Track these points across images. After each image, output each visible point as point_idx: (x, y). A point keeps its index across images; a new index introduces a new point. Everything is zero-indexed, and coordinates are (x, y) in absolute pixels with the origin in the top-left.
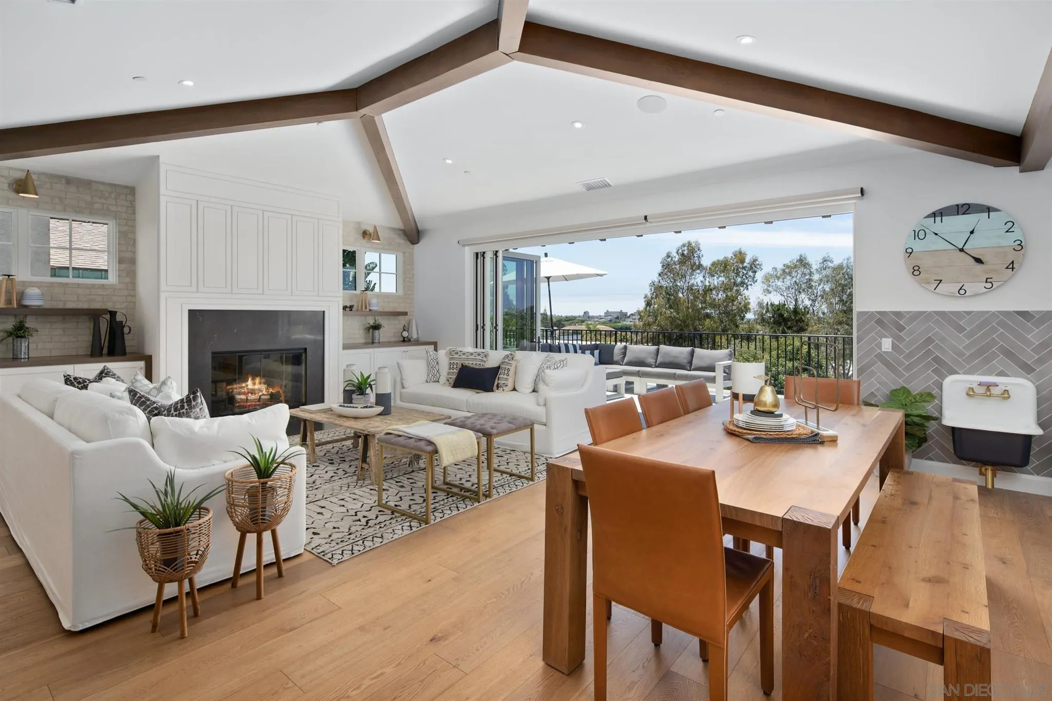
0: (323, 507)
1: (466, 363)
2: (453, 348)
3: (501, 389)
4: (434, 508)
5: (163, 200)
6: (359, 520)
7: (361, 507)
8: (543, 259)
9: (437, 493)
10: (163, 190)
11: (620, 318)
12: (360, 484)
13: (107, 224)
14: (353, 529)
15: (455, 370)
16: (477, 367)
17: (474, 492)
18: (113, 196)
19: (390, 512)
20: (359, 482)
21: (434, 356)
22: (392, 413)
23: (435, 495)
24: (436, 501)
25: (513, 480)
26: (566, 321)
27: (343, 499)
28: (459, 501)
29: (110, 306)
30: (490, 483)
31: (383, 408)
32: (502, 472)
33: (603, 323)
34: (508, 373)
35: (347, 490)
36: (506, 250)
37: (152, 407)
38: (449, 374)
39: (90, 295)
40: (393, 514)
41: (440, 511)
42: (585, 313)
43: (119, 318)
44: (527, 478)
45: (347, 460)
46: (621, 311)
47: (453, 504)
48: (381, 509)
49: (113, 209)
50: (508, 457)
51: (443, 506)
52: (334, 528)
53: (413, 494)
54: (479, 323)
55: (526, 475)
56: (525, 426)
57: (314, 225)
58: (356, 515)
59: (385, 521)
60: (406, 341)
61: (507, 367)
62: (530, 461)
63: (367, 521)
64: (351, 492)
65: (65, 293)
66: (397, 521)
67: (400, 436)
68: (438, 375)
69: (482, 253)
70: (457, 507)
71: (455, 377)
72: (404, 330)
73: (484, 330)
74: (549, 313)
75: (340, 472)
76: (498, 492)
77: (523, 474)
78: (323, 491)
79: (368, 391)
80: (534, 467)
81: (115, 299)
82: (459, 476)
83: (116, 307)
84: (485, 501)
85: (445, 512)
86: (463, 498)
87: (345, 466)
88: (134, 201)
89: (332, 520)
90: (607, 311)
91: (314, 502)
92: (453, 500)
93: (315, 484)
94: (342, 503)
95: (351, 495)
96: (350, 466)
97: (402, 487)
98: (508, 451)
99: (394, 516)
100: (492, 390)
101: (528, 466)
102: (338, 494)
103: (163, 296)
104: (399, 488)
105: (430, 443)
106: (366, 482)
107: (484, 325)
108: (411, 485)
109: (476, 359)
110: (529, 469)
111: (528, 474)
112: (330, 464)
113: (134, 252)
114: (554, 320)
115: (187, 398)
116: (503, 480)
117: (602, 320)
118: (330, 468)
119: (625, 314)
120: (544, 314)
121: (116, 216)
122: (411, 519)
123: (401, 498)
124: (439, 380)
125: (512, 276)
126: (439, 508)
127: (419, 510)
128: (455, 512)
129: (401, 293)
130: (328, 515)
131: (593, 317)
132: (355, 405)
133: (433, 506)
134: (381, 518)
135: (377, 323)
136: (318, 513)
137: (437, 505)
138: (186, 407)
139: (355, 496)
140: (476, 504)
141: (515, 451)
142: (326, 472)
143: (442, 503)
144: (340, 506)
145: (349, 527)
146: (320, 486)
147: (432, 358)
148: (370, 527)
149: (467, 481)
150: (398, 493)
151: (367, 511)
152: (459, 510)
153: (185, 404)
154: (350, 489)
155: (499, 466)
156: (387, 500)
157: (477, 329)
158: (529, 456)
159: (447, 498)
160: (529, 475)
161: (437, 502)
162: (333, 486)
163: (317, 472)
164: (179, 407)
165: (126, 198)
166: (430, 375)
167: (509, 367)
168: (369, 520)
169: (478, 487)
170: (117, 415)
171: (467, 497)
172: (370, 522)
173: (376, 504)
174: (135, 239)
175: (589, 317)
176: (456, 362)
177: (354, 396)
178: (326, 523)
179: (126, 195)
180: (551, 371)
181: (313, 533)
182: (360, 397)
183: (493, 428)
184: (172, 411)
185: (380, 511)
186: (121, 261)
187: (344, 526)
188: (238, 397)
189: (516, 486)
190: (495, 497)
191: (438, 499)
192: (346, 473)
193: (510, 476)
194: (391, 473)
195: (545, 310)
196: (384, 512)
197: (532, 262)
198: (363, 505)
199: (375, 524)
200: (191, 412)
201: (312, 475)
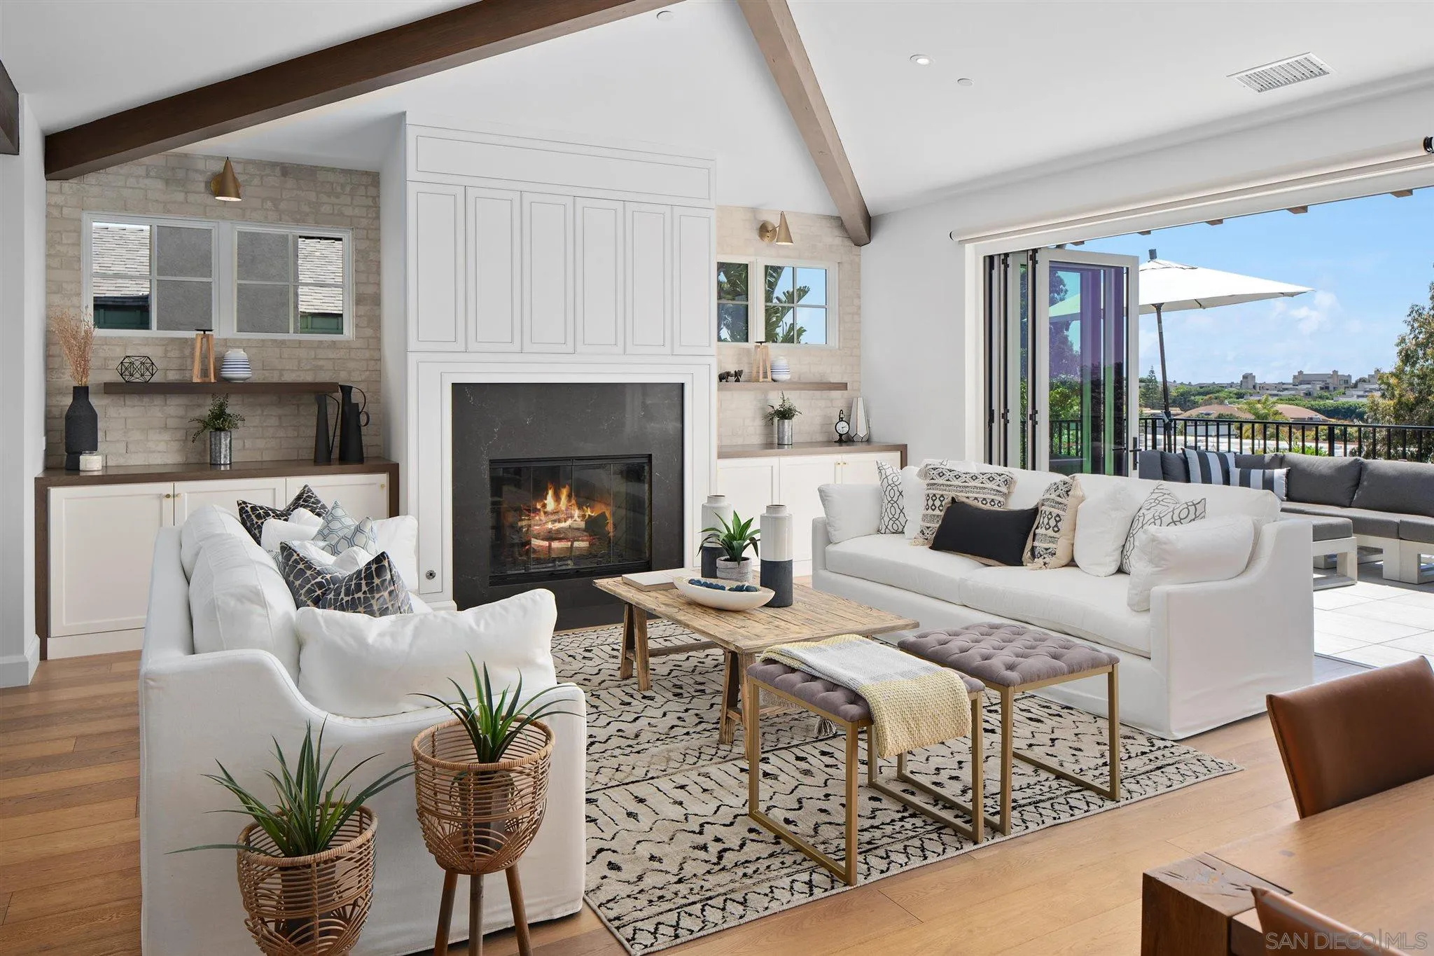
0: (641, 801)
1: (961, 497)
2: (935, 462)
3: (1040, 561)
4: (869, 843)
5: (412, 189)
6: (704, 848)
7: (716, 812)
8: (1145, 265)
9: (880, 800)
10: (411, 174)
11: (1331, 388)
12: (725, 753)
13: (340, 240)
14: (689, 869)
15: (937, 512)
16: (988, 507)
17: (965, 811)
18: (348, 189)
19: (770, 836)
20: (722, 747)
21: (895, 479)
22: (795, 605)
23: (876, 804)
24: (876, 822)
25: (1065, 790)
26: (1199, 394)
27: (682, 787)
28: (928, 832)
29: (342, 379)
30: (1003, 792)
31: (772, 594)
32: (1038, 766)
33: (1290, 400)
34: (1056, 526)
35: (695, 764)
36: (1058, 246)
37: (313, 582)
38: (925, 517)
39: (315, 358)
40: (778, 843)
41: (882, 852)
42: (1245, 377)
43: (356, 398)
44: (1099, 792)
45: (707, 692)
46: (1335, 372)
47: (913, 837)
48: (754, 825)
49: (348, 211)
50: (1055, 724)
51: (891, 840)
52: (652, 858)
53: (827, 796)
54: (995, 407)
55: (1097, 783)
56: (1094, 665)
57: (664, 218)
58: (701, 833)
59: (758, 859)
60: (845, 440)
61: (1055, 511)
62: (1108, 742)
63: (720, 852)
64: (703, 770)
65: (281, 357)
66: (783, 863)
67: (793, 670)
68: (902, 520)
69: (1002, 257)
70: (923, 849)
71: (938, 525)
72: (841, 420)
73: (1006, 422)
74: (1159, 378)
75: (690, 719)
76: (1024, 821)
77: (1087, 779)
78: (649, 759)
79: (749, 552)
80: (1117, 759)
81: (351, 365)
82: (935, 762)
83: (352, 379)
84: (991, 842)
85: (893, 857)
86: (938, 825)
87: (701, 704)
88: (379, 197)
89: (651, 836)
90: (1300, 373)
91: (627, 784)
92: (915, 827)
93: (640, 739)
94: (680, 795)
95: (701, 780)
96: (712, 705)
97: (807, 773)
98: (1055, 709)
99: (777, 849)
100: (1018, 562)
101: (1102, 756)
102: (678, 771)
103: (412, 359)
104: (799, 776)
105: (855, 697)
106: (735, 750)
107: (1006, 410)
108: (828, 770)
109: (985, 488)
110: (1105, 764)
111: (1102, 780)
112: (675, 695)
113: (378, 284)
114: (1173, 393)
115: (366, 569)
116: (1038, 787)
117: (1286, 393)
118: (675, 706)
119: (1346, 380)
120: (1150, 381)
121: (352, 224)
122: (813, 863)
123: (800, 801)
124: (905, 530)
125: (1071, 304)
126: (880, 843)
127: (835, 843)
128: (916, 862)
129: (834, 342)
130: (646, 819)
131: (1264, 387)
132: (720, 582)
133: (867, 836)
134: (752, 850)
135: (787, 405)
136: (630, 814)
137: (878, 833)
138: (364, 588)
139: (708, 784)
140: (969, 847)
141: (1071, 708)
142: (665, 715)
143: (888, 830)
144: (675, 802)
145: (680, 860)
146: (647, 746)
147: (890, 482)
148: (723, 869)
149: (951, 778)
150: (796, 787)
151: (724, 825)
152: (925, 858)
153: (363, 582)
154: (701, 763)
155: (1030, 745)
156: (772, 803)
157: (991, 420)
158: (1104, 725)
159: (902, 819)
160: (1102, 783)
161: (877, 827)
162: (669, 751)
163: (649, 712)
164: (353, 587)
165: (366, 193)
166: (886, 519)
167: (1061, 513)
168: (725, 850)
169: (974, 800)
170: (232, 603)
171: (947, 824)
172: (726, 855)
173: (746, 810)
174: (379, 262)
175: (1254, 387)
176: (941, 493)
177: (720, 563)
178: (639, 842)
179: (366, 187)
180: (1164, 528)
181: (610, 863)
182: (730, 564)
183: (1011, 667)
184: (342, 595)
185: (751, 830)
186: (359, 300)
187: (672, 855)
188: (536, 543)
189: (1071, 808)
190: (1015, 832)
191: (881, 818)
192: (700, 722)
193: (1057, 778)
194: (789, 734)
195: (1153, 372)
196: (759, 833)
197: (1119, 271)
198: (718, 807)
199: (736, 865)
200: (373, 598)
201: (637, 718)
